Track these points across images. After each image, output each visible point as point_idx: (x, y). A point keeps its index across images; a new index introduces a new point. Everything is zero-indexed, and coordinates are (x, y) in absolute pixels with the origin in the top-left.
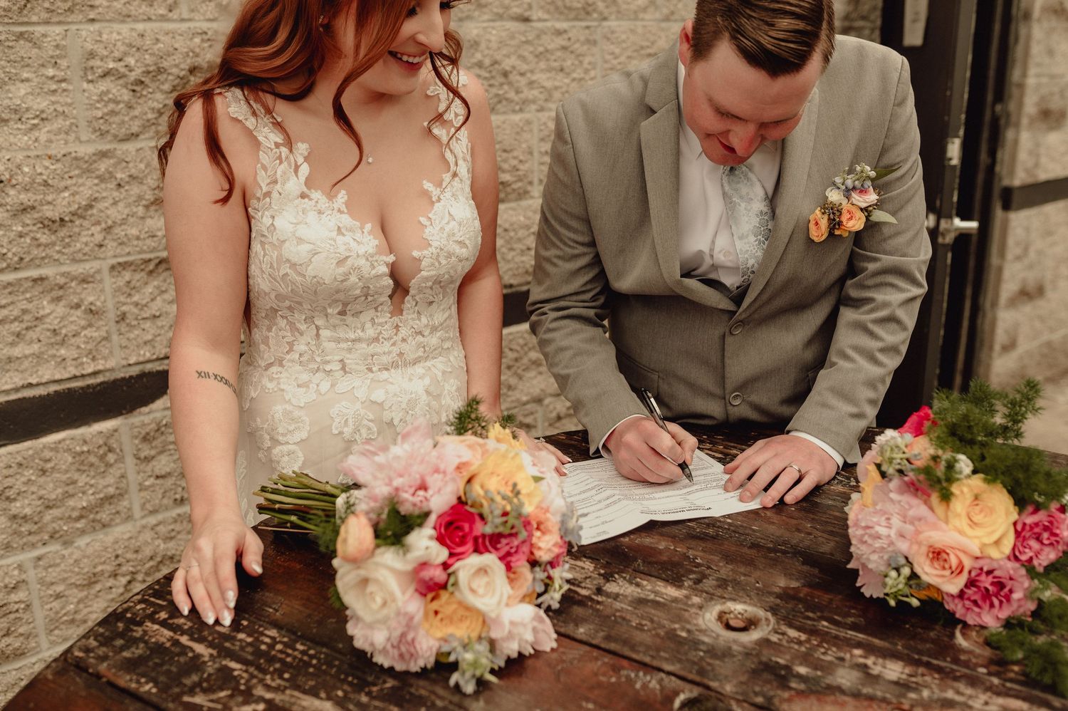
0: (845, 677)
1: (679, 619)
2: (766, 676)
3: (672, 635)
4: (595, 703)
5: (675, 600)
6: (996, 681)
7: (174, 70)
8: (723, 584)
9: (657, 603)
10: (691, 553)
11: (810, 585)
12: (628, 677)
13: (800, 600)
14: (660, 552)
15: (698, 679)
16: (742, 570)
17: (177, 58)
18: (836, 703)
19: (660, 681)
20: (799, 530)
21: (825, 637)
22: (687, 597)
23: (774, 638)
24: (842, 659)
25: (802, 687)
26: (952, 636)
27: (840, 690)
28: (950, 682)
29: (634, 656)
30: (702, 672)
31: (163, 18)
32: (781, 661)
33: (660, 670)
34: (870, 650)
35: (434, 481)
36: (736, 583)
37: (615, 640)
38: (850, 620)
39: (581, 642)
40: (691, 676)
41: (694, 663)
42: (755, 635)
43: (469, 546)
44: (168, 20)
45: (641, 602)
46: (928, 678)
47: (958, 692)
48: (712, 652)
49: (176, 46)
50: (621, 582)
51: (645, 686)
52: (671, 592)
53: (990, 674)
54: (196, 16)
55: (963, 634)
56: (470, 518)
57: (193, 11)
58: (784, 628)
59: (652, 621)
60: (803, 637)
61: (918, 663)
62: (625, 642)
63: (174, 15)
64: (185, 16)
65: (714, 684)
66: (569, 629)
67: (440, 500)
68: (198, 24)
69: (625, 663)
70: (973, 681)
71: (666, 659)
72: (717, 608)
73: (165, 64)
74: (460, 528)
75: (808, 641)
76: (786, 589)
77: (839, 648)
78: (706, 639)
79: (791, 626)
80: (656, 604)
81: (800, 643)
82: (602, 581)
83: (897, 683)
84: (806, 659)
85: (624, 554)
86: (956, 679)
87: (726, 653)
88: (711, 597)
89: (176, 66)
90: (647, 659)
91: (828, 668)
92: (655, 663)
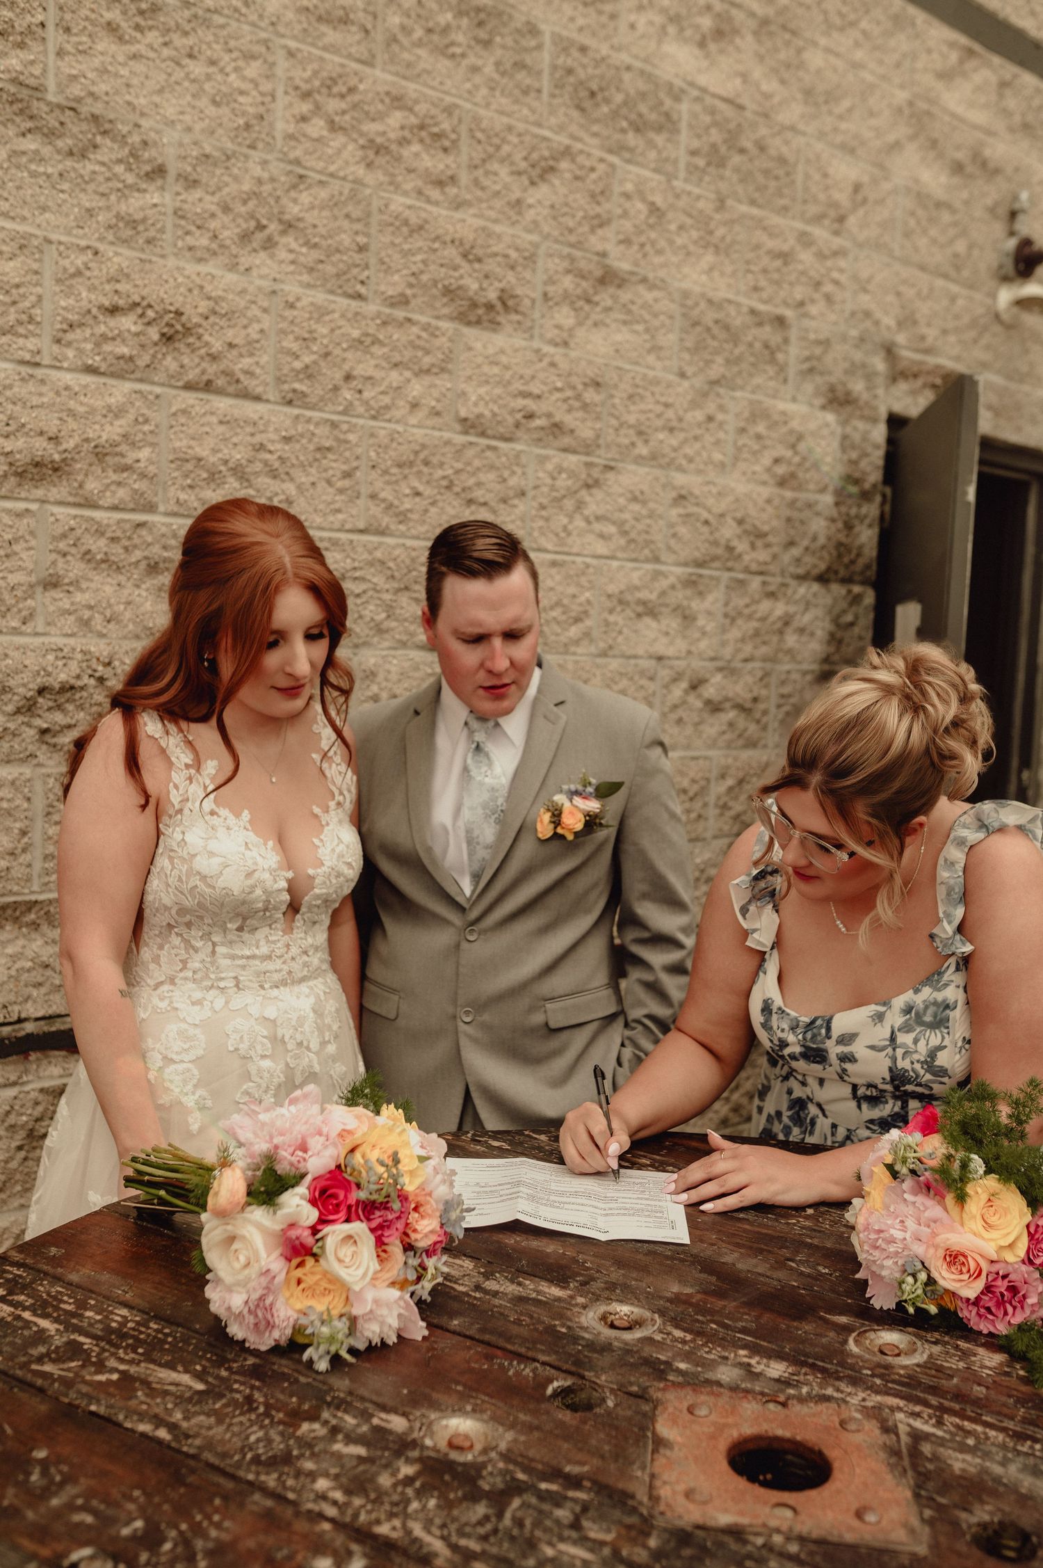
0: (726, 1374)
1: (561, 1316)
2: (643, 1369)
3: (551, 1330)
4: (465, 1385)
5: (559, 1299)
6: (878, 1381)
7: (21, 690)
8: (612, 1287)
9: (540, 1301)
10: (581, 1258)
11: (705, 1293)
12: (501, 1366)
13: (691, 1304)
14: (548, 1255)
15: (573, 1369)
16: (634, 1275)
17: (26, 677)
18: (712, 1393)
19: (534, 1370)
20: (702, 1241)
21: (711, 1338)
22: (572, 1297)
23: (658, 1337)
24: (726, 1358)
25: (680, 1379)
26: (845, 1342)
27: (719, 1384)
28: (832, 1381)
29: (509, 1347)
30: (578, 1363)
31: (15, 631)
32: (662, 1358)
33: (535, 1360)
34: (754, 1350)
35: (315, 1143)
36: (626, 1287)
37: (492, 1332)
38: (740, 1324)
39: (454, 1333)
40: (565, 1367)
41: (570, 1355)
42: (638, 1334)
43: (342, 1215)
44: (21, 634)
45: (521, 1300)
46: (810, 1378)
47: (838, 1390)
48: (591, 1346)
49: (27, 662)
50: (502, 1281)
51: (517, 1374)
52: (556, 1291)
53: (873, 1376)
54: (53, 630)
55: (856, 1341)
56: (346, 1186)
57: (49, 624)
58: (669, 1328)
59: (531, 1317)
60: (689, 1337)
61: (804, 1364)
62: (501, 1335)
63: (28, 629)
64: (40, 629)
65: (589, 1375)
66: (443, 1321)
67: (319, 1162)
68: (53, 640)
69: (499, 1353)
70: (856, 1381)
71: (543, 1351)
72: (602, 1308)
73: (12, 683)
74: (335, 1196)
75: (693, 1341)
76: (677, 1295)
77: (724, 1348)
78: (587, 1336)
79: (677, 1327)
80: (537, 1302)
81: (684, 1342)
82: (481, 1279)
83: (778, 1381)
84: (687, 1356)
85: (509, 1255)
86: (839, 1379)
87: (606, 1348)
88: (597, 1298)
89: (24, 685)
90: (523, 1350)
91: (712, 1365)
92: (530, 1354)
